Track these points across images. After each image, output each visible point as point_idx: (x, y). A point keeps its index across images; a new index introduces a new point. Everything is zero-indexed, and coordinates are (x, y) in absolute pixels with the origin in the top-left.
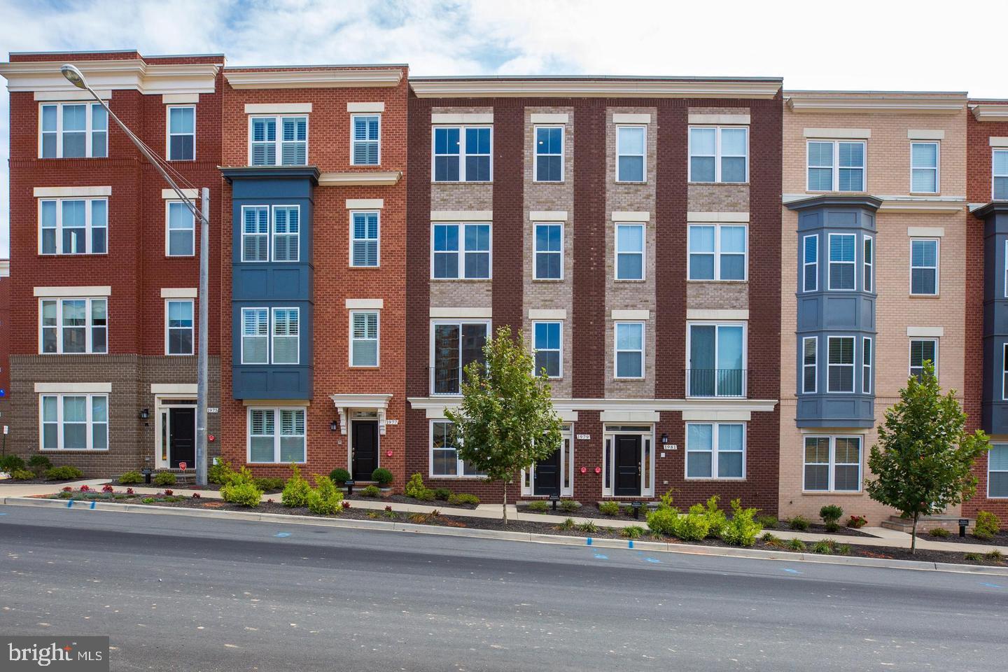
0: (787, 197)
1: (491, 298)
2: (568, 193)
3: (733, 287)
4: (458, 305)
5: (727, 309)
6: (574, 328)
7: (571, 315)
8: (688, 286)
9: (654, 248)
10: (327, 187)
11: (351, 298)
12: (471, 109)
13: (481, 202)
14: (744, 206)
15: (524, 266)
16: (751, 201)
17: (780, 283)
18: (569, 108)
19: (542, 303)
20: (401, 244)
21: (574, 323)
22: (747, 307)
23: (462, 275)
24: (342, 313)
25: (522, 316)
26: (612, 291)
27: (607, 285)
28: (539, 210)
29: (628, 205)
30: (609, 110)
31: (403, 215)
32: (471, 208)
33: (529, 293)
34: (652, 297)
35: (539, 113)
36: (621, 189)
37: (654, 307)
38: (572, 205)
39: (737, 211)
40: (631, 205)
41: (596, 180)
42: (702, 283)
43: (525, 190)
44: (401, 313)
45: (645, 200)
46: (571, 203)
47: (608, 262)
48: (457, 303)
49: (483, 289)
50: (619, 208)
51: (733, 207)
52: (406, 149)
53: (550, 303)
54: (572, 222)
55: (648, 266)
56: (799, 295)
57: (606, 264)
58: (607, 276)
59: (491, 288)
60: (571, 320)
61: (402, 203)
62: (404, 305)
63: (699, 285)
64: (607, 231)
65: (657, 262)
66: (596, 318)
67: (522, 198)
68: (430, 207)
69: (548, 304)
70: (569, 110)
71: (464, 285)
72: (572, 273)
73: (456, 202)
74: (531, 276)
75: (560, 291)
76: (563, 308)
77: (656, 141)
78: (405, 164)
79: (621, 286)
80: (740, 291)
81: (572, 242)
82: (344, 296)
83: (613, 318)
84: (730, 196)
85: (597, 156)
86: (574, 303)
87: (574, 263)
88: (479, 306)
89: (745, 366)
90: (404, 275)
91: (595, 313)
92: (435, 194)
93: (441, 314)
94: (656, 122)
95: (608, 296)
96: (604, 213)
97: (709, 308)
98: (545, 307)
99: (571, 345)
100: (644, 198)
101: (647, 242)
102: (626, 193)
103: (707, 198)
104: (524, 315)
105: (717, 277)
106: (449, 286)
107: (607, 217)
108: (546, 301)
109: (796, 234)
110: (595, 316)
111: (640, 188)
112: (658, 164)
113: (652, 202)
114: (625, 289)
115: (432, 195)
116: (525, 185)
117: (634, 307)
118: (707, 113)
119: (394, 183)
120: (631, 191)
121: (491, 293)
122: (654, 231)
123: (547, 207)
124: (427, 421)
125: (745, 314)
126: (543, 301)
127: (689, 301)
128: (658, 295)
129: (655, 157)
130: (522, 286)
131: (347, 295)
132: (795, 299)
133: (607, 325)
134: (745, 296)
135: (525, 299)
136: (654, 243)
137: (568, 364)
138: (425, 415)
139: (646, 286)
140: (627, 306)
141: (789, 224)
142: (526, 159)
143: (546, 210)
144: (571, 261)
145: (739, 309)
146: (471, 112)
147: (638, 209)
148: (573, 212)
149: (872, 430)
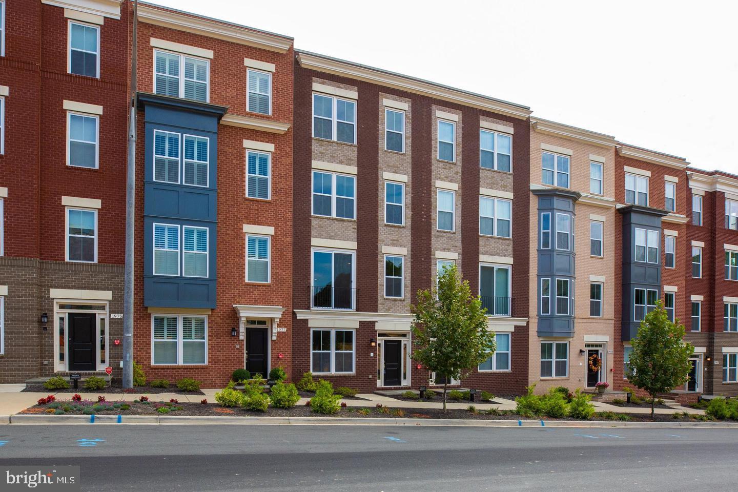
0: (534, 186)
1: (356, 234)
2: (408, 162)
3: (504, 242)
4: (333, 238)
5: (501, 256)
6: (412, 262)
7: (410, 252)
8: (480, 238)
9: (460, 209)
10: (226, 126)
11: (248, 224)
12: (342, 85)
13: (349, 159)
14: (510, 188)
15: (379, 212)
16: (514, 186)
17: (529, 241)
18: (408, 99)
19: (391, 242)
20: (288, 183)
21: (412, 259)
22: (512, 256)
23: (334, 214)
24: (240, 236)
25: (378, 250)
26: (435, 237)
27: (433, 233)
28: (389, 172)
29: (445, 177)
30: (434, 107)
31: (290, 160)
32: (341, 162)
33: (383, 233)
34: (459, 244)
35: (389, 99)
36: (441, 164)
37: (460, 251)
38: (411, 171)
39: (506, 191)
40: (447, 177)
41: (426, 156)
42: (488, 237)
43: (379, 155)
44: (289, 240)
45: (455, 175)
46: (410, 170)
47: (433, 216)
48: (332, 236)
49: (351, 229)
50: (439, 178)
51: (504, 188)
52: (292, 106)
53: (396, 242)
54: (411, 184)
55: (457, 221)
56: (539, 251)
57: (432, 218)
58: (433, 226)
59: (356, 227)
60: (410, 256)
61: (289, 150)
62: (291, 233)
63: (486, 238)
64: (433, 194)
65: (462, 220)
66: (425, 256)
67: (377, 161)
68: (311, 157)
69: (395, 243)
70: (408, 101)
71: (337, 222)
72: (410, 222)
73: (331, 156)
74: (384, 220)
75: (403, 234)
76: (405, 247)
77: (461, 135)
78: (292, 118)
79: (441, 234)
80: (508, 245)
81: (410, 198)
82: (241, 221)
83: (436, 257)
84: (503, 180)
85: (426, 139)
86: (412, 244)
87: (412, 215)
88: (348, 240)
89: (510, 295)
90: (291, 210)
91: (425, 252)
92: (315, 147)
93: (319, 244)
94: (461, 122)
95: (433, 240)
96: (431, 180)
97: (491, 255)
98: (393, 245)
99: (410, 275)
100: (454, 174)
101: (456, 205)
102: (444, 168)
103: (490, 180)
104: (379, 250)
105: (495, 235)
106: (325, 222)
107: (432, 184)
108: (394, 240)
109: (537, 211)
110: (426, 254)
111: (452, 166)
112: (463, 151)
113: (459, 177)
114: (444, 237)
115: (313, 148)
116: (379, 152)
117: (449, 250)
118: (490, 122)
119: (283, 133)
120: (447, 167)
121: (356, 230)
122: (460, 198)
123: (394, 170)
124: (309, 329)
125: (510, 260)
126: (391, 240)
127: (481, 249)
128: (463, 243)
129: (461, 146)
130: (378, 228)
131: (244, 220)
132: (536, 253)
133: (433, 262)
134: (510, 248)
135: (380, 238)
136: (460, 206)
137: (408, 289)
138: (308, 324)
139: (456, 236)
140: (444, 249)
141: (534, 203)
142: (380, 131)
143: (394, 172)
144: (410, 213)
145: (507, 256)
146: (341, 88)
147: (451, 181)
148: (411, 177)
149: (574, 338)
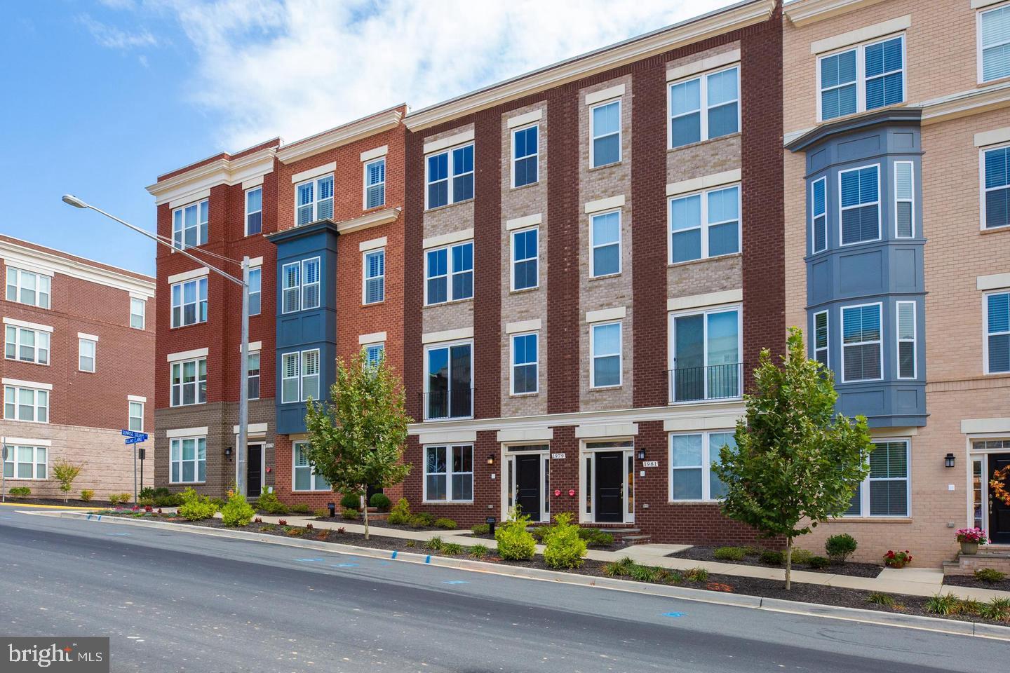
0: (789, 137)
1: (473, 317)
2: (542, 193)
3: (723, 263)
4: (445, 328)
5: (716, 291)
6: (548, 338)
7: (546, 324)
8: (669, 272)
9: (630, 234)
10: (345, 235)
11: (363, 334)
12: (456, 130)
13: (465, 221)
14: (734, 162)
15: (502, 279)
16: (743, 154)
17: (783, 248)
18: (543, 102)
19: (518, 315)
20: (400, 276)
21: (548, 332)
22: (741, 285)
23: (450, 298)
24: (357, 349)
25: (500, 331)
26: (588, 291)
27: (582, 286)
28: (516, 217)
29: (603, 192)
30: (582, 91)
31: (401, 249)
32: (456, 229)
33: (508, 306)
34: (629, 291)
35: (515, 116)
36: (595, 175)
37: (630, 302)
38: (546, 205)
39: (726, 170)
40: (605, 191)
41: (569, 173)
42: (684, 265)
43: (502, 200)
44: (400, 342)
45: (620, 182)
46: (545, 203)
47: (582, 259)
48: (445, 326)
49: (466, 310)
50: (592, 197)
51: (722, 166)
52: (403, 185)
53: (526, 314)
54: (546, 223)
55: (625, 257)
56: (809, 260)
57: (580, 263)
58: (581, 276)
59: (472, 307)
60: (546, 329)
61: (401, 237)
62: (402, 335)
63: (683, 268)
64: (581, 226)
65: (633, 250)
66: (570, 323)
67: (500, 208)
68: (422, 236)
69: (524, 316)
70: (543, 105)
71: (450, 307)
72: (546, 279)
73: (445, 226)
74: (509, 288)
75: (536, 299)
76: (538, 318)
77: (630, 113)
78: (403, 199)
79: (596, 284)
80: (731, 268)
81: (546, 244)
82: (358, 333)
83: (587, 321)
84: (717, 154)
85: (570, 146)
86: (548, 311)
87: (549, 268)
88: (463, 327)
89: (741, 360)
90: (402, 306)
91: (569, 318)
92: (427, 222)
93: (433, 339)
94: (631, 91)
95: (583, 297)
96: (578, 206)
97: (693, 294)
98: (521, 319)
99: (546, 357)
100: (619, 180)
101: (623, 230)
102: (600, 179)
103: (689, 163)
104: (502, 331)
105: (705, 254)
106: (438, 310)
107: (580, 211)
108: (522, 312)
109: (804, 181)
110: (570, 321)
111: (614, 169)
112: (633, 138)
113: (628, 183)
114: (600, 286)
115: (425, 224)
116: (502, 195)
117: (609, 305)
118: (689, 63)
119: (394, 220)
120: (605, 175)
121: (473, 312)
122: (630, 215)
123: (522, 213)
124: (421, 446)
125: (738, 294)
126: (519, 312)
127: (671, 289)
128: (634, 288)
129: (630, 130)
130: (500, 300)
131: (360, 331)
132: (803, 265)
133: (582, 330)
134: (737, 273)
135: (503, 313)
136: (630, 228)
137: (543, 378)
138: (419, 440)
139: (622, 279)
140: (602, 306)
141: (794, 169)
142: (503, 167)
143: (522, 216)
144: (546, 266)
145: (731, 289)
146: (456, 134)
147: (613, 194)
148: (546, 213)
149: (924, 430)
